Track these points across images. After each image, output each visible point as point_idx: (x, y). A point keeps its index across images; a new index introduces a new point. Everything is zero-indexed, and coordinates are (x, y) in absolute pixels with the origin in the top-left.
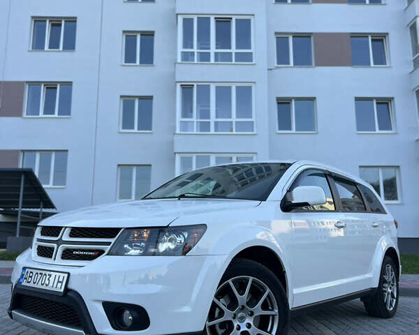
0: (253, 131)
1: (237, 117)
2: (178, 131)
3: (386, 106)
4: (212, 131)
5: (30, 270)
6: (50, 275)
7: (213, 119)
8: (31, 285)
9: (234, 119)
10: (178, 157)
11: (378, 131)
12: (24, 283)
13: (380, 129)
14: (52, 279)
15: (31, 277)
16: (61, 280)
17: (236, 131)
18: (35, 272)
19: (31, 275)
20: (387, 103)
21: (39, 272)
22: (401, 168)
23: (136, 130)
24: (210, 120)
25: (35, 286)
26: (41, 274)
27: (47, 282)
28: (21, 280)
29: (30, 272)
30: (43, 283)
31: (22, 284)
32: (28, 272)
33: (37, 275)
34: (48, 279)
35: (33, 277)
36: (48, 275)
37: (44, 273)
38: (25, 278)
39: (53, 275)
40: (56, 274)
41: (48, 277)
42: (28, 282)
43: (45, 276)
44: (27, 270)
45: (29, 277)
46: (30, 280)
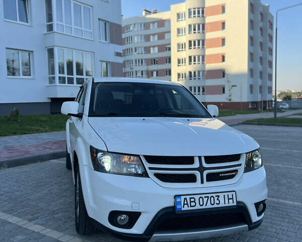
5: (188, 197)
6: (218, 196)
8: (198, 207)
12: (186, 208)
14: (221, 199)
15: (194, 201)
16: (230, 197)
18: (197, 197)
19: (192, 200)
21: (203, 196)
25: (204, 207)
26: (208, 197)
27: (217, 202)
28: (178, 207)
29: (190, 198)
30: (213, 203)
31: (183, 209)
32: (185, 199)
33: (201, 199)
34: (218, 199)
35: (197, 201)
36: (216, 196)
37: (210, 195)
38: (184, 204)
39: (221, 195)
40: (224, 194)
41: (216, 198)
42: (191, 206)
43: (212, 198)
44: (183, 198)
45: (191, 202)
46: (193, 204)
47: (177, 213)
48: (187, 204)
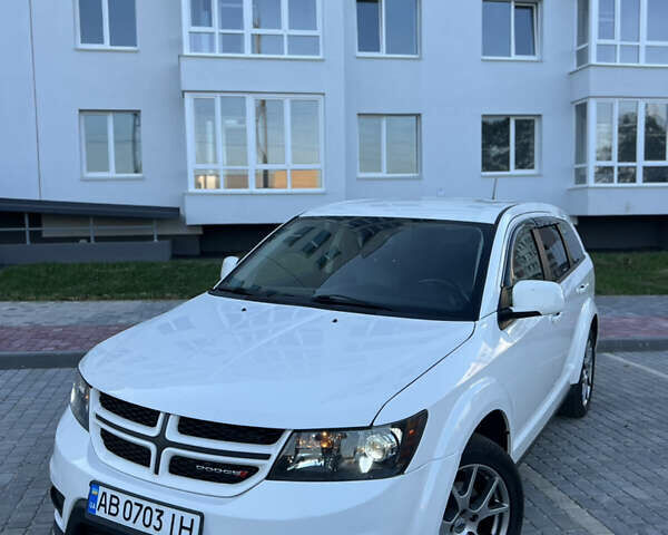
0: (318, 54)
1: (291, 28)
2: (186, 52)
3: (528, 11)
4: (248, 53)
5: (109, 492)
6: (162, 513)
7: (248, 30)
8: (119, 519)
9: (285, 30)
10: (189, 100)
11: (514, 57)
12: (101, 513)
13: (517, 53)
14: (166, 519)
15: (116, 505)
16: (187, 524)
17: (289, 53)
18: (123, 498)
19: (115, 501)
20: (531, 8)
21: (134, 500)
22: (543, 118)
23: (107, 45)
24: (244, 32)
25: (129, 524)
26: (141, 506)
27: (156, 523)
28: (92, 506)
29: (112, 496)
30: (147, 522)
31: (97, 513)
32: (104, 494)
33: (128, 505)
34: (158, 518)
35: (121, 507)
36: (157, 510)
37: (145, 504)
38: (100, 504)
39: (168, 512)
40: (175, 511)
41: (156, 514)
42: (110, 513)
43: (148, 511)
44: (102, 489)
45: (111, 504)
46: (114, 510)
47: (86, 516)
48: (105, 506)
